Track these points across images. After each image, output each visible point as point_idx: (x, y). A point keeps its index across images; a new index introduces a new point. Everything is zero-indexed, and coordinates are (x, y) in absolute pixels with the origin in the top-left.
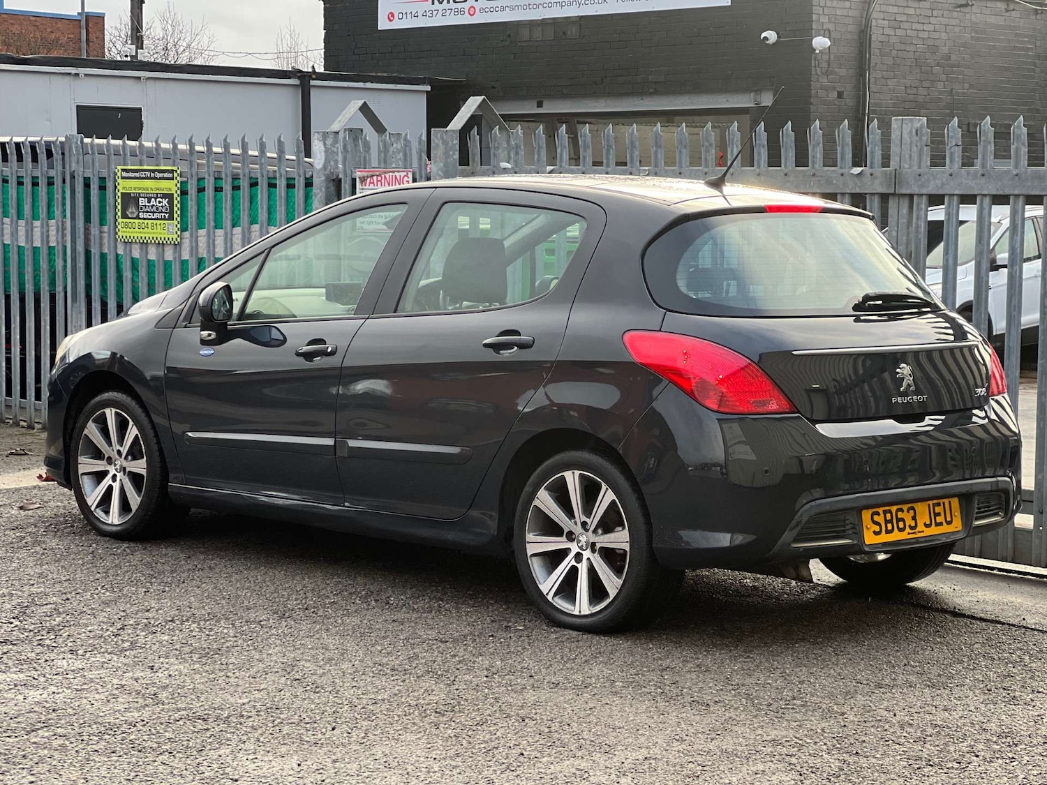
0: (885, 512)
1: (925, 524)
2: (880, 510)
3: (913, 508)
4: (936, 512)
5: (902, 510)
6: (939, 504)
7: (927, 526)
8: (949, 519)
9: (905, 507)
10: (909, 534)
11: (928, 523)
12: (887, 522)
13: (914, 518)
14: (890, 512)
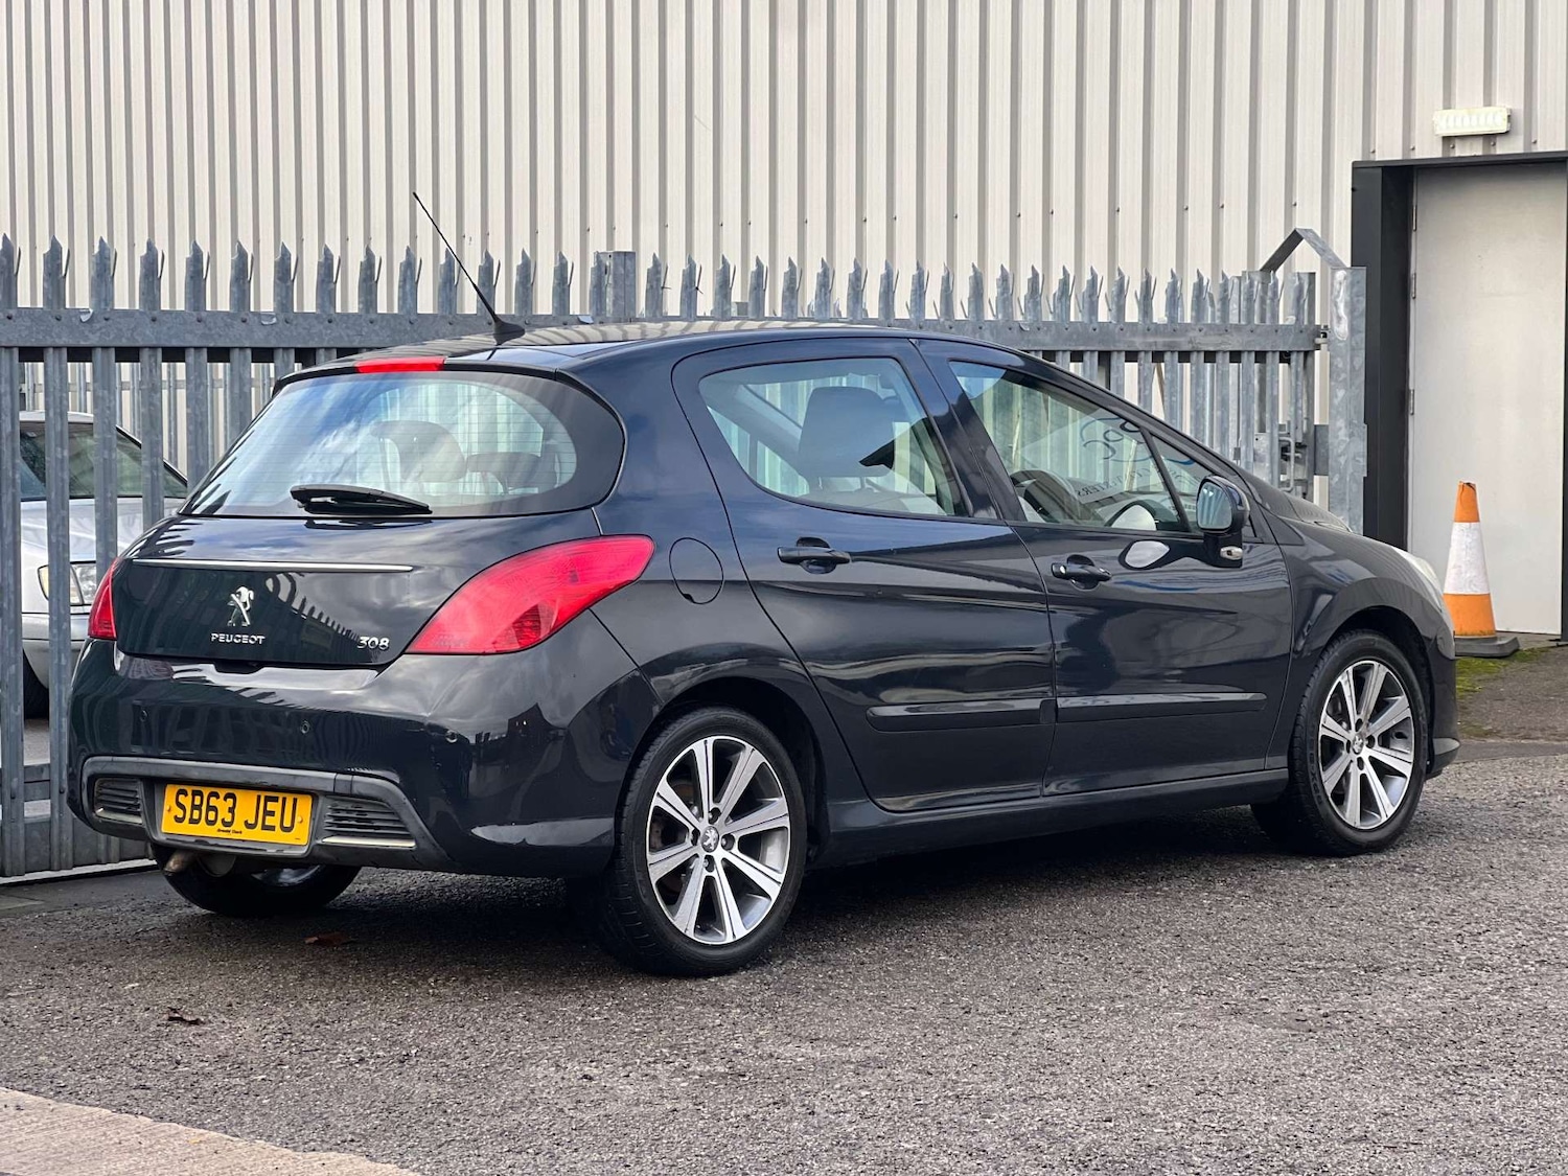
0: (195, 793)
1: (246, 822)
2: (189, 789)
3: (233, 796)
4: (268, 809)
5: (217, 796)
6: (275, 799)
7: (249, 826)
8: (287, 824)
9: (222, 792)
10: (219, 830)
11: (251, 821)
12: (194, 807)
13: (231, 810)
14: (200, 794)
